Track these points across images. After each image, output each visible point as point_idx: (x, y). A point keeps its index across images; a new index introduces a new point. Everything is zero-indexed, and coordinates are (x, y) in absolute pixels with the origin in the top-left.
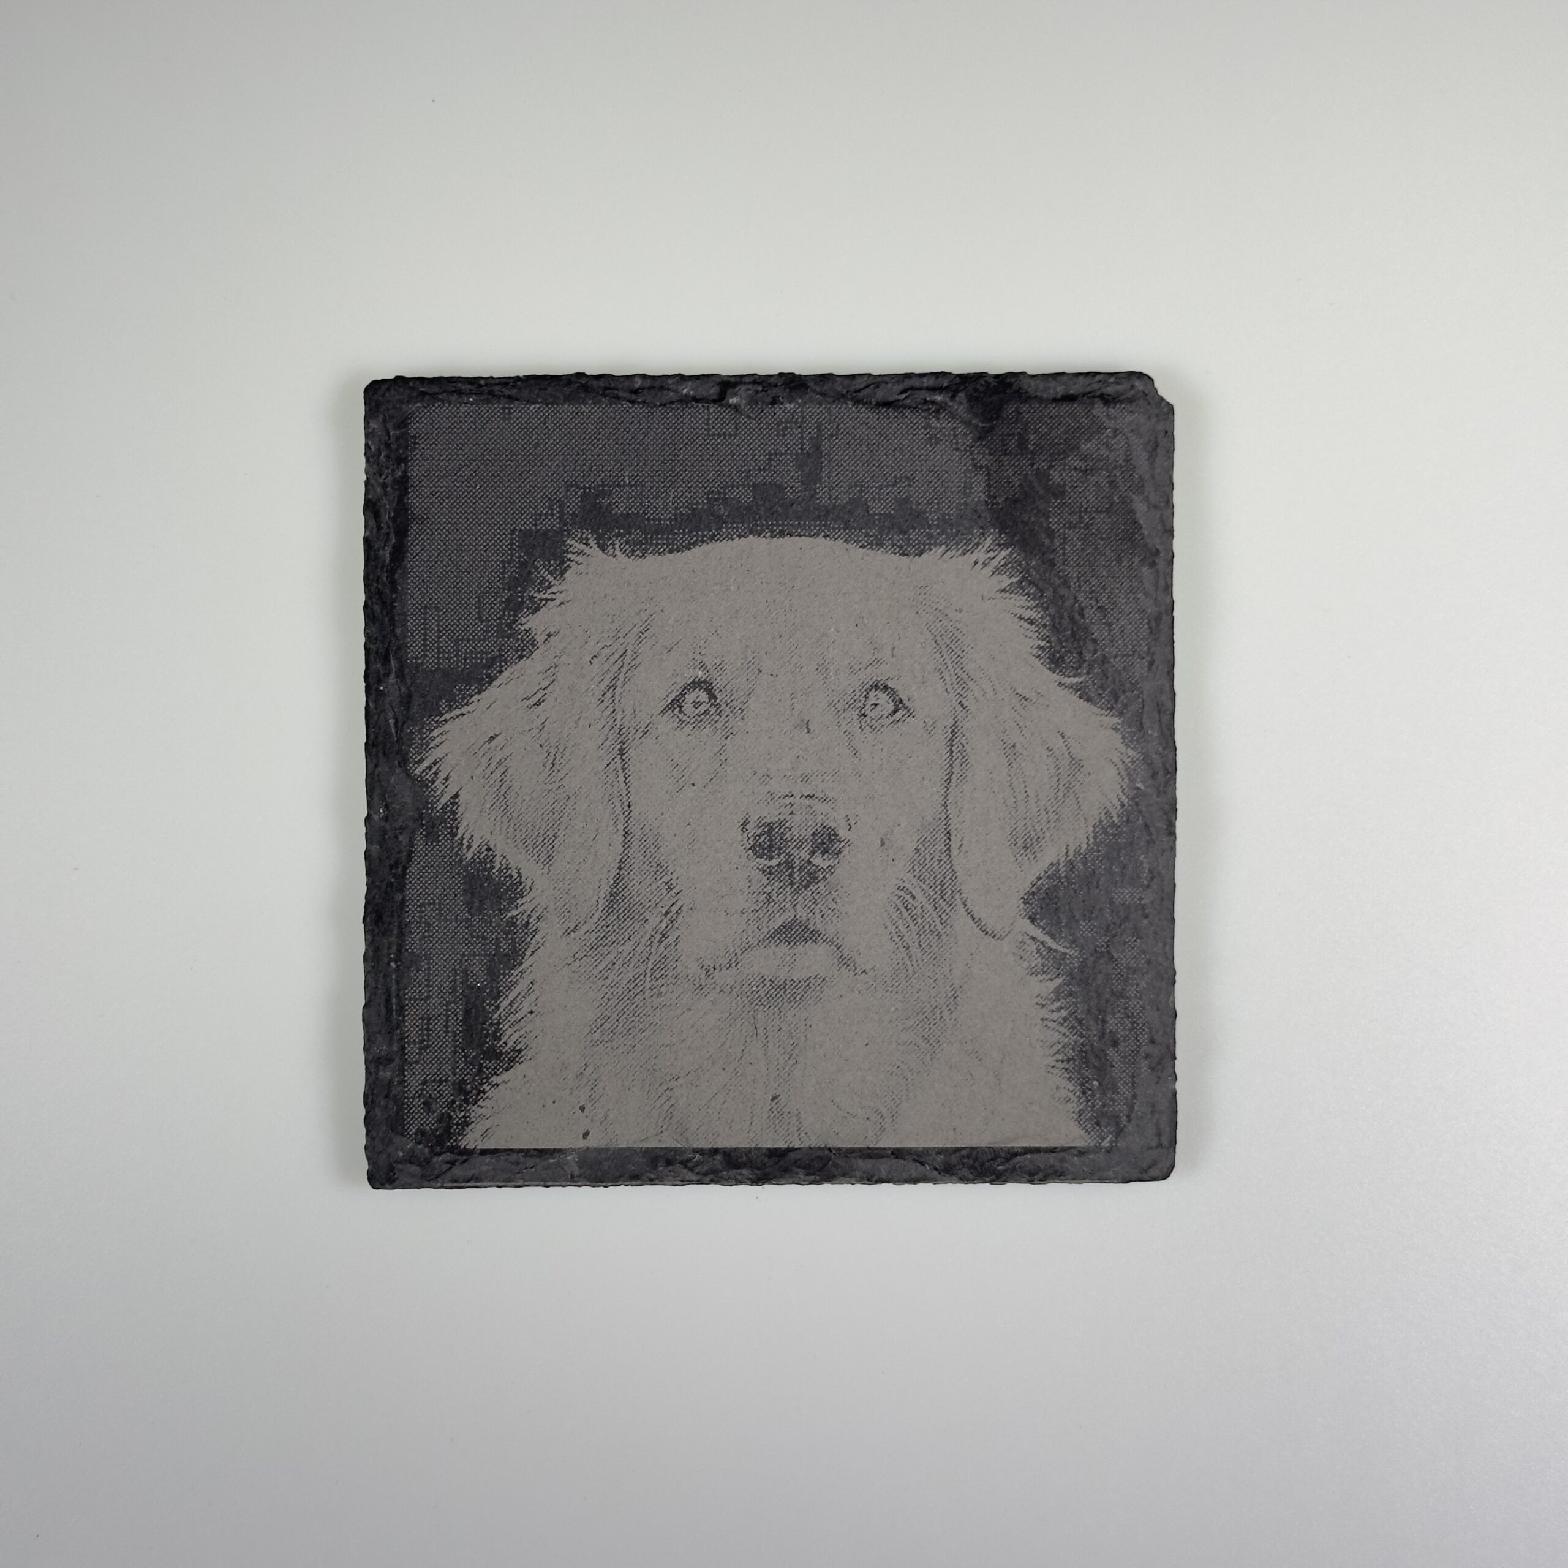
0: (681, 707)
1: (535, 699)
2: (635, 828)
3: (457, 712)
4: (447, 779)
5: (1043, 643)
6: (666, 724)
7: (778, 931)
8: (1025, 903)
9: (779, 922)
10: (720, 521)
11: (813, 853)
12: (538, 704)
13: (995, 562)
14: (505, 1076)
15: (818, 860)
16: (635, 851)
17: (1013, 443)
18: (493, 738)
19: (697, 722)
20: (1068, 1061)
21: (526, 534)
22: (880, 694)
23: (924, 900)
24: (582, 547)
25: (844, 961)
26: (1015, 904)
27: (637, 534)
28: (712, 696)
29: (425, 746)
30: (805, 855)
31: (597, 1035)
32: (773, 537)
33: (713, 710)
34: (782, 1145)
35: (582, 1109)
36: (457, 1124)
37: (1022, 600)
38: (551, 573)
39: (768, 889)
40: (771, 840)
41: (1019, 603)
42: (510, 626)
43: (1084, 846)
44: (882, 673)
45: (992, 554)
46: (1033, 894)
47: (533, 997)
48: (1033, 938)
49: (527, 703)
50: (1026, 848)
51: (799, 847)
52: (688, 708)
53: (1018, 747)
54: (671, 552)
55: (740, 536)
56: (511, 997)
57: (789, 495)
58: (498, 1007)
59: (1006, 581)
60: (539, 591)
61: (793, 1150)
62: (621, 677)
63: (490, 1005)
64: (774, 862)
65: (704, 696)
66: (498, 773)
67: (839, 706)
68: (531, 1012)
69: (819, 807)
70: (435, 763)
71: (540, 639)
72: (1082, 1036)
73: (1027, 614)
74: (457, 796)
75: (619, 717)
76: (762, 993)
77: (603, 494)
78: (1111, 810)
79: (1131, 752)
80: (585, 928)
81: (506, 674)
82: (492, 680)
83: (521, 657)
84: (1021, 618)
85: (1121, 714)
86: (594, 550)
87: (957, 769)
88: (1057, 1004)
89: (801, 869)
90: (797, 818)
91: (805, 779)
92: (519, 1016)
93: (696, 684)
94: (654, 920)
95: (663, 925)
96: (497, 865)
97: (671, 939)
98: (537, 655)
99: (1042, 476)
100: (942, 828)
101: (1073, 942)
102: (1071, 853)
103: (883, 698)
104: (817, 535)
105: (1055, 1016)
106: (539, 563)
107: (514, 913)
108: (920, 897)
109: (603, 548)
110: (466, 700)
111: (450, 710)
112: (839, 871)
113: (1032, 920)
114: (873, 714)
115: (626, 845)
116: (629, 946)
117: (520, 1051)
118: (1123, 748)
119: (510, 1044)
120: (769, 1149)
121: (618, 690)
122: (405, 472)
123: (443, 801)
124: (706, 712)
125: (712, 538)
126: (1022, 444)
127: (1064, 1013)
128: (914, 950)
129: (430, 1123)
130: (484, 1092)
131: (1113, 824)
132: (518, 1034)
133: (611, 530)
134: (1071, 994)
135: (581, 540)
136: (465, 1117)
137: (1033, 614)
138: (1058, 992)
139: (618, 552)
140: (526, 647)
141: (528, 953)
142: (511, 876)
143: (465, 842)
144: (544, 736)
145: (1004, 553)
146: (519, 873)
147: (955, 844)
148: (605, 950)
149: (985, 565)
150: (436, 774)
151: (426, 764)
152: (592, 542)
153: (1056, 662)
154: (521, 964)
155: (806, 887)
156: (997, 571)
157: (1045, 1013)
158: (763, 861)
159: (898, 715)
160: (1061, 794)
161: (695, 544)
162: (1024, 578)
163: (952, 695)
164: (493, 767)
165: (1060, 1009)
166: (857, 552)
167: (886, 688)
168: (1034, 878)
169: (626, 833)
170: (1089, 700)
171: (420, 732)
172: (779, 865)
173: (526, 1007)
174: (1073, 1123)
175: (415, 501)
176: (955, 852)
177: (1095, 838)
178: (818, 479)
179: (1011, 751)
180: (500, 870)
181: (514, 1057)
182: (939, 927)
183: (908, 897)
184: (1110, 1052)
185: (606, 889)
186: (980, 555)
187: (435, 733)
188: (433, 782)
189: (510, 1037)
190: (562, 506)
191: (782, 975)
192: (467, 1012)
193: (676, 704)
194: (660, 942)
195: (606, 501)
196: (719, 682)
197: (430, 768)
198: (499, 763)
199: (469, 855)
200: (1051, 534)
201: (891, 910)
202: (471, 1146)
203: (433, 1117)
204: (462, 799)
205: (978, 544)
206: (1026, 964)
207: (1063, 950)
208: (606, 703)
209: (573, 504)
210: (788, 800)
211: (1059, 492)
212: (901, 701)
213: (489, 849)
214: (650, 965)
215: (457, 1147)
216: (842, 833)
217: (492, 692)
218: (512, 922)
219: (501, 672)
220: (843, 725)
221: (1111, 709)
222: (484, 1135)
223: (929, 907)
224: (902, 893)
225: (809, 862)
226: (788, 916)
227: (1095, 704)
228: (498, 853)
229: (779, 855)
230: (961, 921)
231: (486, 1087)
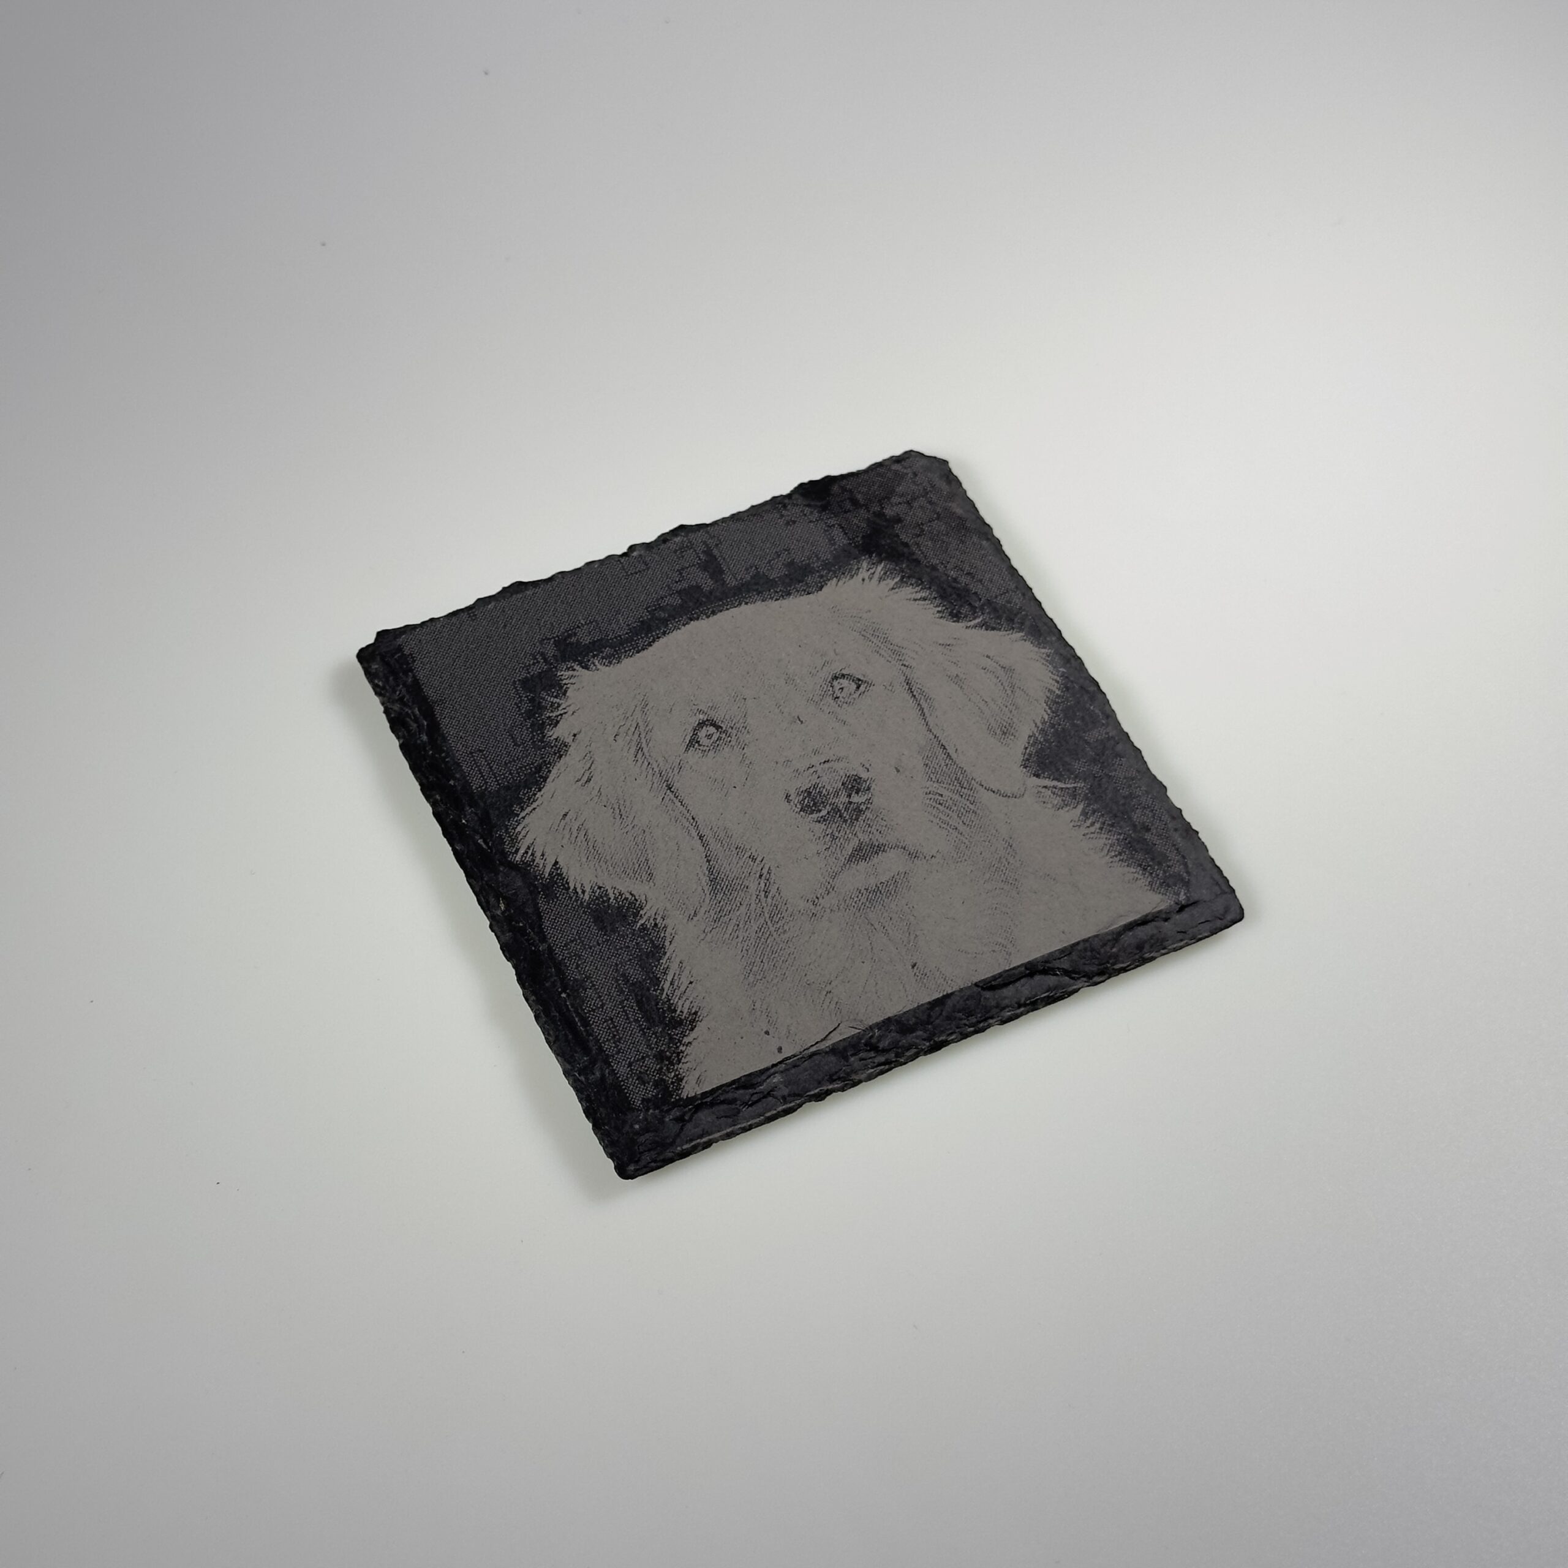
0: (698, 742)
1: (585, 778)
2: (706, 832)
3: (529, 809)
4: (543, 855)
5: (940, 609)
6: (693, 756)
7: (852, 856)
8: (1025, 767)
9: (849, 849)
10: (665, 622)
11: (849, 796)
12: (589, 780)
13: (877, 576)
14: (693, 1035)
15: (855, 799)
16: (714, 845)
17: (848, 505)
18: (565, 815)
19: (715, 746)
20: (1120, 854)
21: (525, 682)
22: (841, 681)
23: (950, 794)
24: (571, 673)
25: (914, 856)
26: (1019, 772)
27: (608, 651)
28: (718, 727)
29: (514, 840)
30: (843, 798)
31: (751, 979)
32: (708, 617)
33: (724, 735)
34: (937, 995)
35: (767, 1033)
36: (672, 1083)
37: (910, 589)
38: (556, 697)
39: (829, 831)
40: (813, 800)
41: (908, 591)
42: (542, 741)
43: (1046, 717)
44: (836, 668)
45: (872, 571)
46: (1028, 760)
47: (686, 972)
48: (1045, 787)
49: (580, 783)
50: (1004, 733)
51: (837, 794)
52: (704, 741)
53: (961, 676)
54: (638, 652)
55: (684, 625)
56: (669, 978)
57: (706, 589)
58: (663, 989)
59: (891, 583)
60: (552, 711)
61: (948, 996)
62: (643, 741)
63: (655, 990)
64: (824, 813)
65: (712, 730)
66: (581, 836)
67: (816, 698)
68: (691, 983)
69: (836, 765)
70: (529, 848)
71: (569, 740)
72: (1120, 834)
73: (919, 596)
74: (556, 863)
75: (655, 765)
76: (863, 900)
77: (570, 636)
78: (1051, 688)
79: (1043, 650)
80: (703, 910)
81: (554, 771)
82: (545, 779)
83: (560, 757)
84: (915, 600)
85: (1021, 630)
86: (580, 671)
87: (924, 705)
88: (1089, 822)
89: (846, 809)
90: (825, 779)
91: (816, 752)
92: (683, 988)
93: (702, 724)
94: (753, 887)
95: (763, 885)
96: (612, 896)
97: (773, 891)
98: (571, 750)
99: (880, 515)
100: (936, 744)
101: (1076, 777)
102: (1039, 724)
103: (845, 682)
104: (740, 604)
105: (1092, 829)
106: (544, 694)
107: (642, 922)
108: (945, 793)
109: (587, 668)
110: (531, 799)
111: (523, 809)
112: (875, 800)
113: (1037, 776)
114: (843, 694)
115: (705, 845)
116: (743, 909)
117: (696, 1013)
118: (1036, 649)
119: (686, 1011)
120: (929, 1003)
121: (645, 750)
122: (414, 677)
123: (548, 870)
124: (719, 739)
125: (664, 633)
126: (855, 503)
127: (1098, 825)
128: (961, 828)
129: (651, 1092)
130: (682, 1052)
131: (1058, 696)
132: (688, 1002)
133: (587, 655)
134: (1094, 812)
135: (568, 669)
136: (676, 1076)
137: (923, 594)
138: (1084, 813)
139: (599, 666)
140: (560, 749)
141: (667, 943)
142: (626, 899)
143: (579, 891)
144: (604, 799)
145: (880, 568)
146: (631, 894)
147: (951, 751)
148: (726, 919)
149: (870, 579)
150: (532, 855)
151: (522, 851)
152: (577, 667)
153: (956, 617)
154: (665, 953)
155: (857, 819)
156: (880, 579)
157: (1083, 830)
158: (815, 816)
159: (862, 688)
160: (1009, 692)
161: (654, 641)
162: (903, 577)
163: (893, 662)
164: (575, 834)
165: (1093, 824)
166: (774, 605)
167: (843, 676)
168: (1022, 750)
169: (701, 837)
170: (993, 629)
171: (507, 832)
172: (828, 813)
173: (685, 981)
174: (1150, 894)
175: (430, 693)
176: (954, 756)
177: (1050, 708)
178: (722, 572)
179: (957, 679)
180: (616, 899)
181: (693, 1020)
182: (972, 807)
183: (937, 797)
184: (1148, 836)
185: (705, 880)
186: (863, 573)
187: (519, 829)
188: (533, 861)
189: (683, 1007)
190: (543, 654)
191: (872, 882)
192: (639, 1003)
193: (694, 742)
194: (766, 897)
195: (573, 639)
196: (717, 716)
197: (526, 852)
198: (579, 829)
199: (587, 897)
200: (906, 545)
201: (929, 809)
202: (692, 1094)
203: (650, 1086)
204: (561, 863)
205: (858, 569)
206: (1050, 806)
207: (1073, 785)
208: (640, 761)
209: (550, 650)
210: (811, 770)
211: (898, 520)
212: (859, 680)
213: (600, 888)
214: (767, 916)
215: (681, 1099)
216: (864, 775)
217: (549, 787)
218: (644, 928)
219: (550, 771)
220: (825, 708)
221: (1013, 628)
222: (699, 1081)
223: (956, 797)
224: (930, 796)
225: (850, 803)
226: (854, 843)
227: (1000, 630)
228: (608, 888)
229: (825, 807)
230: (984, 796)
231: (682, 1048)
